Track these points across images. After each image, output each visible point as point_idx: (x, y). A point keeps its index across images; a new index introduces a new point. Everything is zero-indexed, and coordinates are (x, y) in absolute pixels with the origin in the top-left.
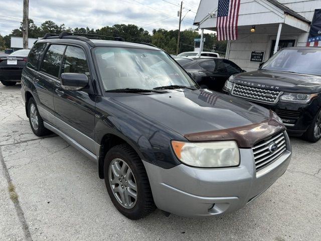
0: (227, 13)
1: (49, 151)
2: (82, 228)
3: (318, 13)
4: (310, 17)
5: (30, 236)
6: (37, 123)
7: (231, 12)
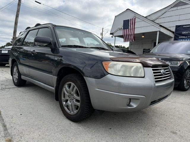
0: (129, 27)
1: (23, 92)
2: (43, 127)
3: (178, 27)
4: (174, 30)
5: (7, 130)
6: (17, 78)
7: (130, 27)
